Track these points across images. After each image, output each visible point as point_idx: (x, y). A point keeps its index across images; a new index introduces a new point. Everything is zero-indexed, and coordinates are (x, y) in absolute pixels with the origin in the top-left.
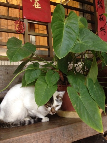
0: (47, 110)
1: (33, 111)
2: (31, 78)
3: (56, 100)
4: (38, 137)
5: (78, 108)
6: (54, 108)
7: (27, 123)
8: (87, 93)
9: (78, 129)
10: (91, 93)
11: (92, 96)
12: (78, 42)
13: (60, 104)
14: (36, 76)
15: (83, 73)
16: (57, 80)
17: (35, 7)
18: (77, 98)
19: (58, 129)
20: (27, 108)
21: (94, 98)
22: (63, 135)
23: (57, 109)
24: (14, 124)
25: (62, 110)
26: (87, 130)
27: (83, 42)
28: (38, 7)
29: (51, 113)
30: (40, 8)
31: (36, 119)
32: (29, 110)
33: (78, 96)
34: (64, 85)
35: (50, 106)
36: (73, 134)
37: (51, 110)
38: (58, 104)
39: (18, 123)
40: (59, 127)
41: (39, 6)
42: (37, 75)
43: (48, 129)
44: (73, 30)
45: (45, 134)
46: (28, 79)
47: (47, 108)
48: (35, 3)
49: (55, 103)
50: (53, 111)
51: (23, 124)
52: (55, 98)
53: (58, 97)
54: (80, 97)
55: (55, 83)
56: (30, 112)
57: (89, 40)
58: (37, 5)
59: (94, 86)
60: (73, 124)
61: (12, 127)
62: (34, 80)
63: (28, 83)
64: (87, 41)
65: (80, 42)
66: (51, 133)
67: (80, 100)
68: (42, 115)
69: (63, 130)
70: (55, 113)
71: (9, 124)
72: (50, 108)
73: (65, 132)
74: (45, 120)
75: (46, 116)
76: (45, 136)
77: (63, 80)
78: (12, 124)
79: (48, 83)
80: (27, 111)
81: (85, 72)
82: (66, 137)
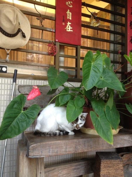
0: (73, 126)
1: (63, 126)
2: (63, 101)
3: (80, 119)
4: (67, 143)
5: (96, 126)
6: (78, 125)
7: (58, 134)
8: (105, 116)
9: (96, 143)
10: (107, 117)
11: (108, 119)
12: (101, 79)
13: (84, 122)
14: (67, 100)
15: (105, 99)
16: (83, 104)
17: (67, 30)
18: (97, 119)
19: (81, 140)
20: (59, 123)
21: (109, 121)
22: (84, 145)
23: (80, 126)
24: (49, 133)
25: (85, 127)
26: (102, 144)
27: (105, 80)
28: (69, 30)
29: (76, 128)
30: (72, 31)
31: (64, 132)
32: (60, 125)
33: (97, 118)
34: (88, 108)
35: (76, 123)
36: (92, 145)
37: (76, 126)
38: (82, 122)
39: (52, 133)
40: (82, 139)
41: (71, 29)
42: (68, 98)
43: (74, 139)
44: (98, 69)
45: (72, 142)
46: (61, 101)
47: (74, 124)
48: (68, 26)
49: (80, 121)
50: (78, 127)
51: (55, 135)
52: (80, 118)
53: (82, 117)
54: (99, 119)
55: (81, 107)
56: (60, 127)
57: (109, 78)
58: (68, 28)
59: (111, 112)
60: (93, 138)
61: (47, 136)
62: (65, 103)
63: (61, 105)
64: (108, 79)
65: (102, 79)
66: (76, 142)
67: (99, 121)
68: (69, 129)
69: (85, 142)
70: (79, 129)
71: (45, 134)
72: (75, 125)
73: (86, 143)
74: (71, 133)
75: (72, 131)
76: (72, 144)
77: (88, 104)
78: (47, 134)
79: (76, 106)
80: (58, 125)
81: (106, 98)
82: (86, 147)
